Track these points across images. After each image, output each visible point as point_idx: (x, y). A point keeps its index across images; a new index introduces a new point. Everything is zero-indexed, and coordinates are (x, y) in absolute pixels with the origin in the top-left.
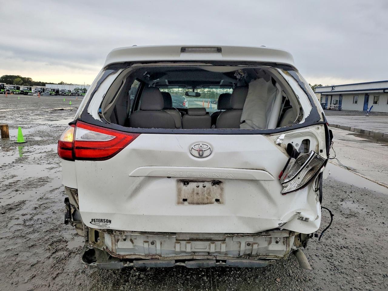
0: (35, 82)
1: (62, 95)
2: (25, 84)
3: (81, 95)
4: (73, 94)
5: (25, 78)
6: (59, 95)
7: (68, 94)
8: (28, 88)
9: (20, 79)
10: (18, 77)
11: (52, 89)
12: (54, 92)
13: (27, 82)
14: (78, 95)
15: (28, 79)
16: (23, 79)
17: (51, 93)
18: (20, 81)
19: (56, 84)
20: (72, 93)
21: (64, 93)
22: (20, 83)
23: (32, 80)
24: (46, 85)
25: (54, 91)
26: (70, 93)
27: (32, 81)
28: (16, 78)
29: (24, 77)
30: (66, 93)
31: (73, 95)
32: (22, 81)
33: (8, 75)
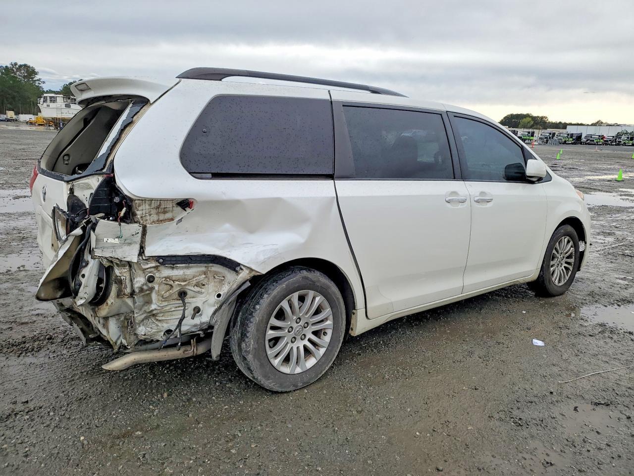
0: (552, 123)
1: (586, 144)
2: (535, 127)
3: (625, 143)
4: (607, 141)
5: (538, 117)
6: (581, 143)
7: (597, 142)
8: (529, 133)
9: (530, 119)
10: (528, 116)
11: (568, 135)
12: (571, 139)
13: (540, 123)
14: (618, 145)
15: (542, 118)
16: (534, 119)
17: (565, 141)
18: (529, 122)
19: (588, 125)
20: (605, 141)
21: (591, 141)
22: (529, 125)
23: (547, 120)
24: (568, 127)
25: (571, 137)
26: (602, 141)
27: (548, 122)
28: (525, 118)
29: (536, 115)
30: (593, 141)
31: (607, 144)
32: (532, 123)
33: (514, 114)
